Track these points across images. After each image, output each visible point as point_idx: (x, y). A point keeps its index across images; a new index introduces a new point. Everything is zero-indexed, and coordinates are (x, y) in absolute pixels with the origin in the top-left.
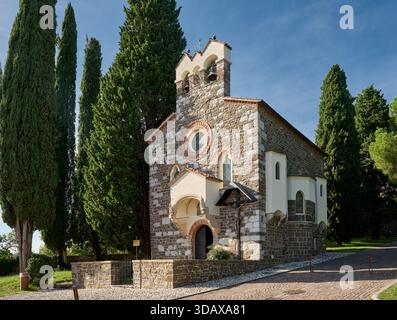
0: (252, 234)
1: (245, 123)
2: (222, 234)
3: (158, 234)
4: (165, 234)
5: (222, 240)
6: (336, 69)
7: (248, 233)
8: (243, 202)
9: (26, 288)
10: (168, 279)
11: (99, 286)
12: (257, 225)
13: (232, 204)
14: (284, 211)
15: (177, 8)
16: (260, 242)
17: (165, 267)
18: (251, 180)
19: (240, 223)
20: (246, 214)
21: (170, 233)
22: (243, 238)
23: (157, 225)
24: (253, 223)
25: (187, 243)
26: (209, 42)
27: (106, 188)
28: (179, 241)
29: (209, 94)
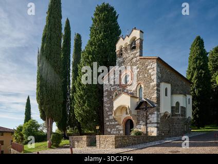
0: (153, 123)
1: (150, 69)
2: (138, 123)
3: (108, 123)
4: (111, 123)
5: (138, 126)
6: (199, 38)
7: (151, 123)
8: (148, 108)
9: (50, 147)
10: (112, 144)
11: (81, 147)
12: (155, 119)
13: (143, 109)
14: (169, 112)
15: (117, 15)
16: (157, 127)
17: (111, 139)
18: (153, 97)
19: (147, 118)
20: (150, 114)
21: (113, 123)
22: (148, 125)
23: (107, 119)
24: (154, 118)
25: (121, 127)
26: (132, 30)
27: (84, 102)
28: (117, 126)
29: (132, 56)
